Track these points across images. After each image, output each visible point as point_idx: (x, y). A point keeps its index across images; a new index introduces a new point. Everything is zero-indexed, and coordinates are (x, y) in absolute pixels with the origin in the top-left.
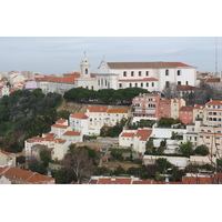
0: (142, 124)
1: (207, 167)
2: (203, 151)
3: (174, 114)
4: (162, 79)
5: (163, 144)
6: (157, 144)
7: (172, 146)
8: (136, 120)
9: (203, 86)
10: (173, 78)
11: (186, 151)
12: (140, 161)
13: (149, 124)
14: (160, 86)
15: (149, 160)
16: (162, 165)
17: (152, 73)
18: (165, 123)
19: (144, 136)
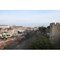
0: (2, 33)
1: (10, 37)
2: (9, 35)
4: (5, 27)
5: (5, 35)
6: (4, 35)
7: (6, 35)
8: (1, 32)
9: (10, 28)
10: (6, 27)
11: (7, 36)
12: (1, 38)
13: (3, 33)
15: (3, 37)
16: (4, 38)
17: (3, 26)
18: (5, 32)
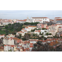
1: (51, 37)
3: (45, 27)
5: (43, 33)
8: (38, 28)
9: (51, 22)
10: (45, 20)
11: (47, 34)
12: (38, 36)
13: (40, 29)
14: (42, 22)
15: (40, 36)
16: (43, 37)
17: (41, 19)
18: (43, 29)
19: (39, 31)
